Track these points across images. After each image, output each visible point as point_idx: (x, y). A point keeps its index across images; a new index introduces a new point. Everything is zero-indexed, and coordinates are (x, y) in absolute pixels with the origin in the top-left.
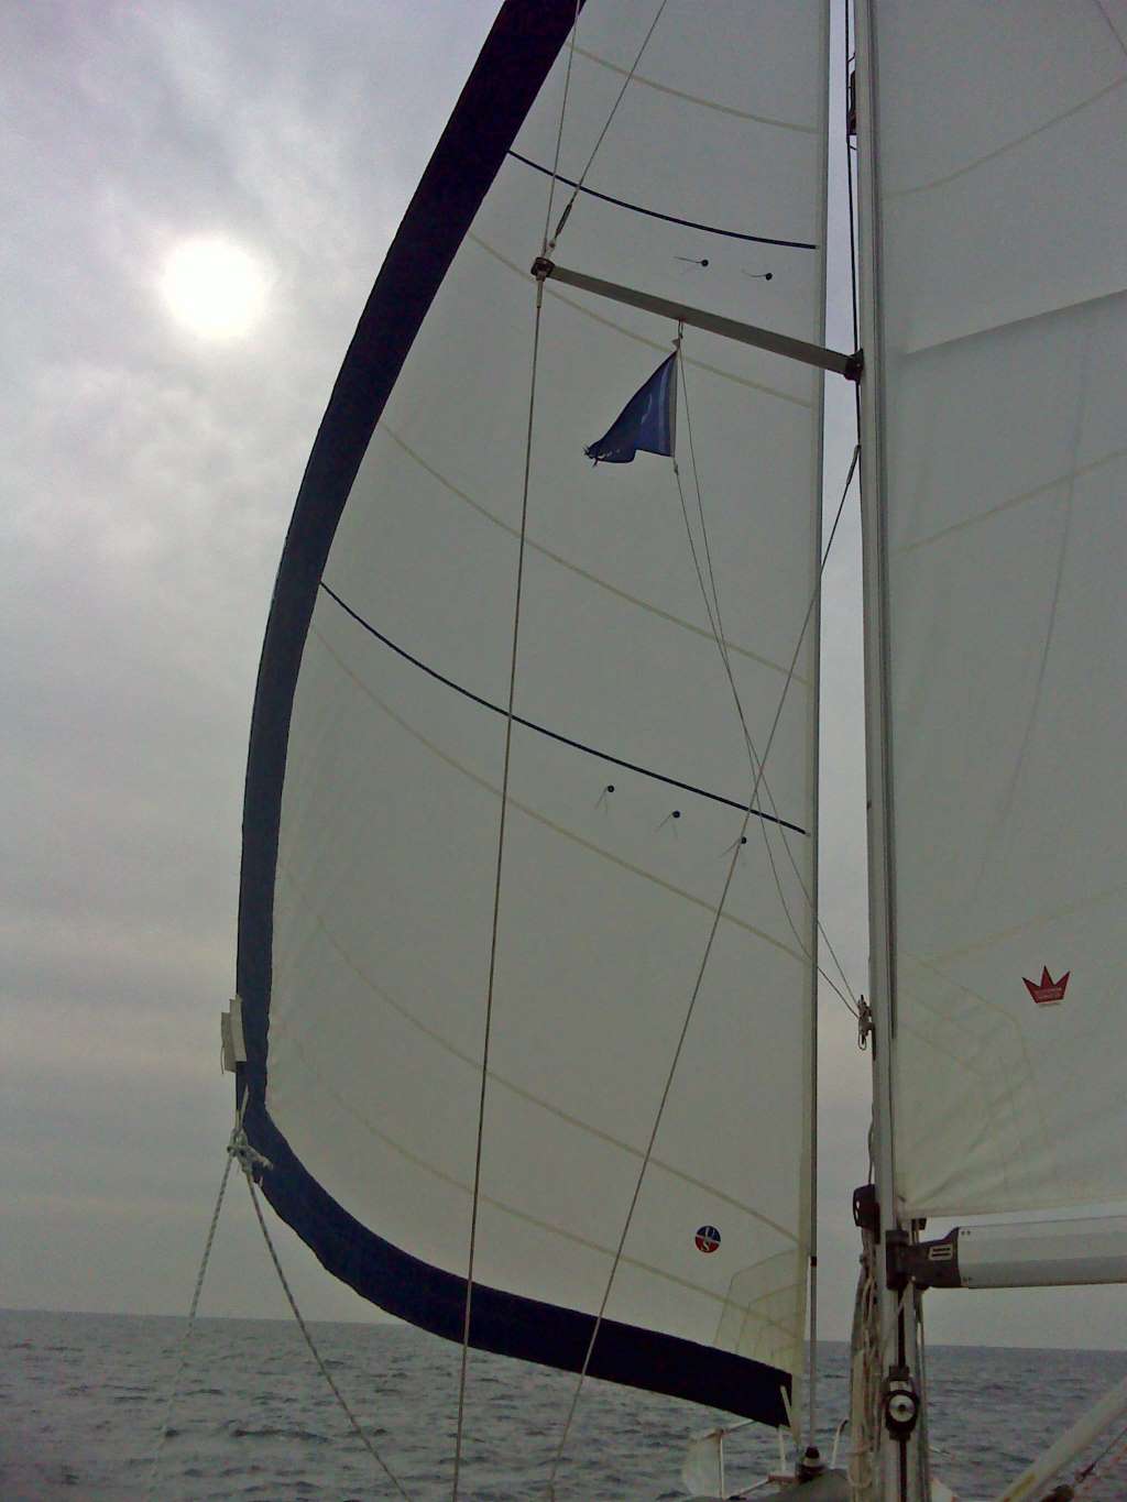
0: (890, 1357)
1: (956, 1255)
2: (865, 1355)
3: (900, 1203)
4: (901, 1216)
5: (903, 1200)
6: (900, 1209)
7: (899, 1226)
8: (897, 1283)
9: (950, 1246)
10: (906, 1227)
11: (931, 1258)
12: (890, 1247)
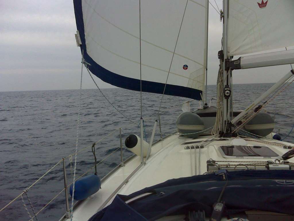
0: (225, 84)
1: (240, 62)
2: (220, 84)
3: (228, 53)
4: (228, 56)
5: (229, 52)
6: (228, 55)
7: (228, 58)
8: (227, 69)
9: (239, 61)
10: (229, 58)
11: (234, 64)
12: (226, 62)
